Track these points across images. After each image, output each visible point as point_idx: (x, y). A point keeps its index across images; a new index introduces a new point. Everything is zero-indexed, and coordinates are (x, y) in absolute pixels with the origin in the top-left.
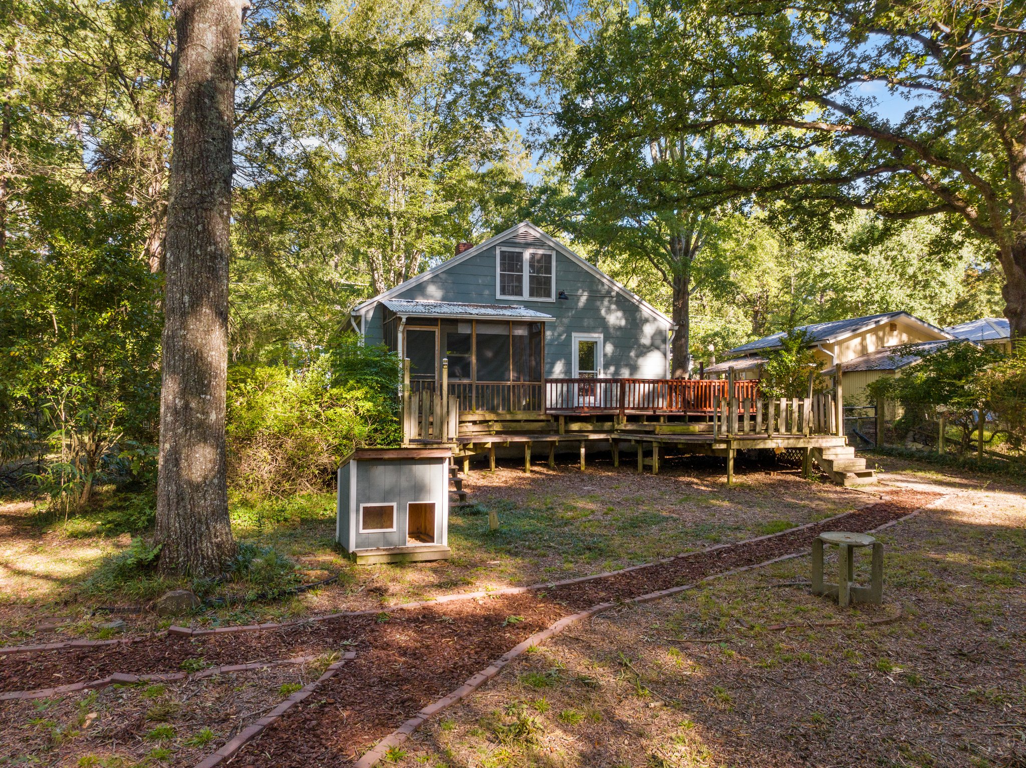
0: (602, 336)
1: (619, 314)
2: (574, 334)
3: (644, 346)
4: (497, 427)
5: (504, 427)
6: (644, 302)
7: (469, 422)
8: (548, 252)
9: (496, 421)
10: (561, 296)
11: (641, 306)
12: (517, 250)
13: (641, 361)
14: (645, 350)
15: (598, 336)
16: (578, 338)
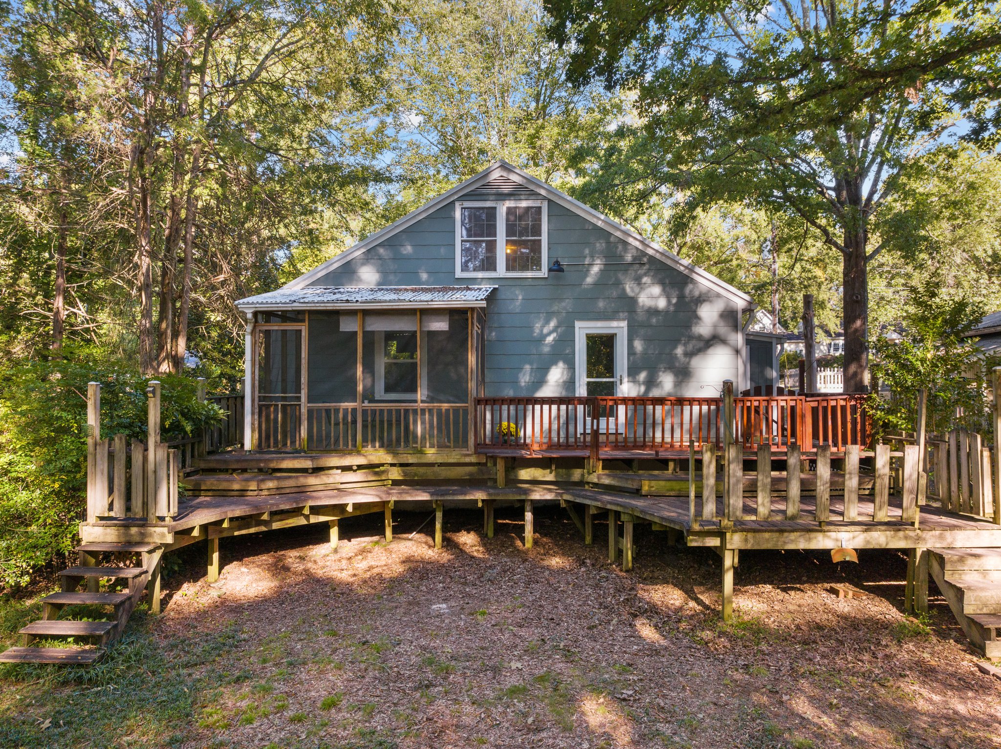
0: (624, 324)
1: (656, 290)
2: (578, 324)
3: (700, 338)
4: (395, 474)
5: (405, 474)
6: (697, 270)
7: (337, 468)
8: (537, 204)
9: (392, 465)
10: (556, 268)
11: (695, 276)
12: (488, 204)
13: (696, 362)
14: (701, 344)
15: (619, 327)
16: (583, 329)
